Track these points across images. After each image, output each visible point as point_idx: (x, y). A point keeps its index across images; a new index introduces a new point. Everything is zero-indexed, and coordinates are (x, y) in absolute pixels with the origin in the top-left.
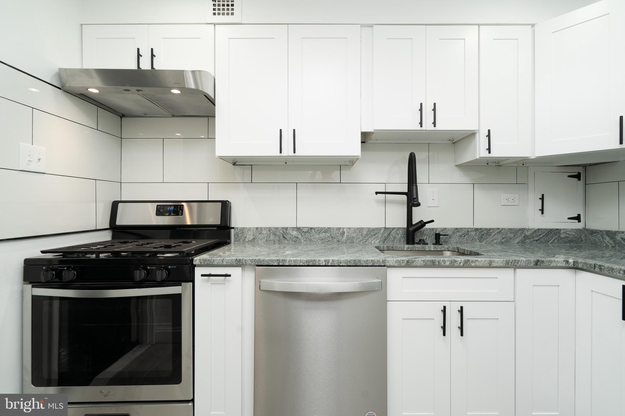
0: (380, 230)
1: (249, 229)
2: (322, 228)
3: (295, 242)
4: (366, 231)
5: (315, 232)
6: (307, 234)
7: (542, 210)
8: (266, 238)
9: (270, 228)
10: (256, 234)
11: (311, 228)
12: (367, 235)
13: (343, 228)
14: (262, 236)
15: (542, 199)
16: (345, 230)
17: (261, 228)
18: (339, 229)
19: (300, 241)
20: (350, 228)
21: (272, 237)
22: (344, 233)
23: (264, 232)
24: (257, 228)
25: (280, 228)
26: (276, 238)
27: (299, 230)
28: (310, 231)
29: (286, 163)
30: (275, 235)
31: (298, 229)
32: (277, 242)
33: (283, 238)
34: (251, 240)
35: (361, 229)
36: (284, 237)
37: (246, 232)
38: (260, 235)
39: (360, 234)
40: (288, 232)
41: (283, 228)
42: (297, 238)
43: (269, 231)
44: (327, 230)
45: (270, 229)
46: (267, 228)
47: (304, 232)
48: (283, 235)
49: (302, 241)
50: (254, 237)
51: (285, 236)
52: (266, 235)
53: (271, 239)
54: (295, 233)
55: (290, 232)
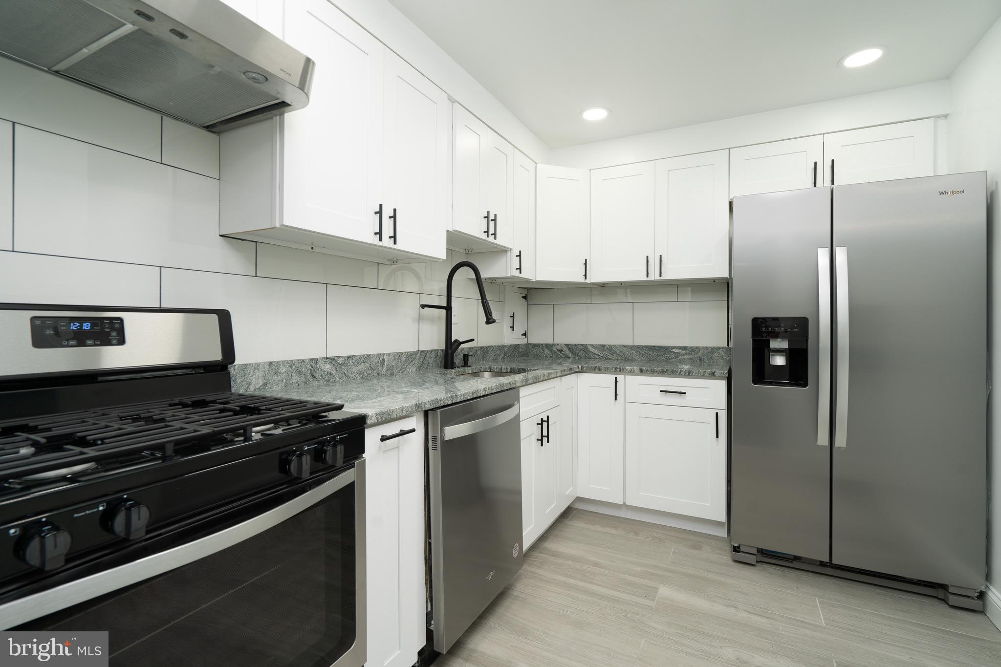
0: (417, 354)
1: (257, 367)
2: (361, 355)
3: (327, 381)
4: (405, 356)
5: (353, 362)
6: (343, 367)
7: (513, 327)
8: (285, 381)
9: (292, 361)
10: (268, 374)
11: (349, 357)
12: (405, 362)
13: (383, 354)
14: (279, 378)
15: (513, 317)
16: (385, 357)
17: (277, 362)
18: (379, 356)
19: (334, 379)
20: (389, 354)
21: (295, 378)
22: (384, 361)
23: (283, 370)
24: (271, 363)
25: (307, 361)
26: (302, 379)
27: (333, 362)
28: (346, 362)
29: (312, 248)
30: (300, 373)
31: (332, 360)
32: (302, 385)
33: (312, 377)
34: (259, 388)
35: (400, 354)
36: (312, 375)
37: (251, 372)
38: (275, 377)
39: (400, 360)
40: (318, 366)
41: (312, 360)
42: (331, 374)
43: (291, 367)
44: (366, 358)
45: (291, 363)
46: (287, 362)
47: (339, 364)
48: (311, 371)
49: (337, 379)
50: (265, 381)
51: (315, 374)
52: (286, 374)
53: (294, 381)
54: (327, 367)
55: (322, 365)
